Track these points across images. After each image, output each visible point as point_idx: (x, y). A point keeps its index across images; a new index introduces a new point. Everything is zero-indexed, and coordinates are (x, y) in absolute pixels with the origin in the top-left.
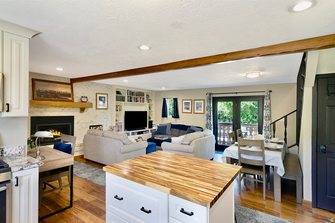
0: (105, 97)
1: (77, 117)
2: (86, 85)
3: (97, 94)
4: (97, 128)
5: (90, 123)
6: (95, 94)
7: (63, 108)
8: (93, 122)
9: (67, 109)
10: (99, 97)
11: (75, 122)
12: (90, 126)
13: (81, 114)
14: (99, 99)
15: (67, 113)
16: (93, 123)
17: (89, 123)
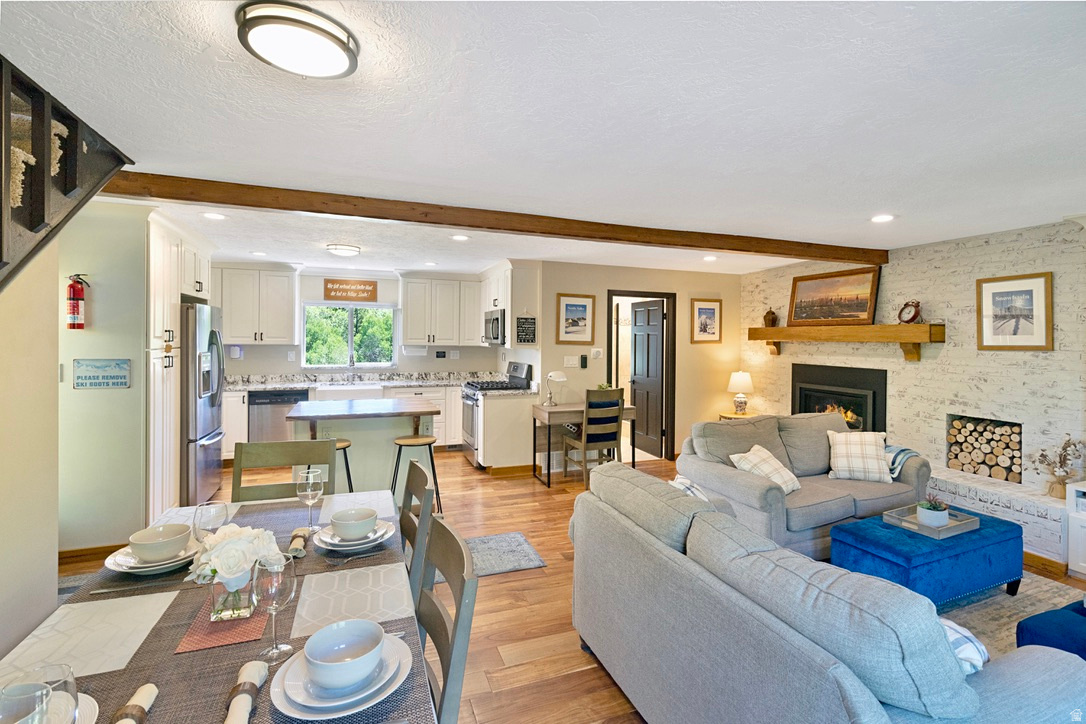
0: (1030, 293)
1: (899, 373)
2: (930, 258)
3: (980, 283)
4: (985, 430)
5: (947, 403)
6: (974, 287)
7: (857, 345)
8: (965, 404)
9: (867, 346)
10: (995, 295)
11: (891, 390)
12: (953, 418)
13: (911, 366)
14: (995, 303)
15: (868, 359)
16: (965, 408)
17: (942, 402)
